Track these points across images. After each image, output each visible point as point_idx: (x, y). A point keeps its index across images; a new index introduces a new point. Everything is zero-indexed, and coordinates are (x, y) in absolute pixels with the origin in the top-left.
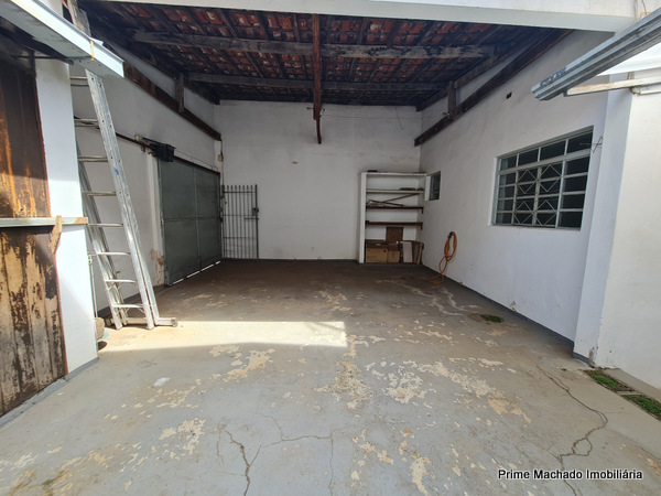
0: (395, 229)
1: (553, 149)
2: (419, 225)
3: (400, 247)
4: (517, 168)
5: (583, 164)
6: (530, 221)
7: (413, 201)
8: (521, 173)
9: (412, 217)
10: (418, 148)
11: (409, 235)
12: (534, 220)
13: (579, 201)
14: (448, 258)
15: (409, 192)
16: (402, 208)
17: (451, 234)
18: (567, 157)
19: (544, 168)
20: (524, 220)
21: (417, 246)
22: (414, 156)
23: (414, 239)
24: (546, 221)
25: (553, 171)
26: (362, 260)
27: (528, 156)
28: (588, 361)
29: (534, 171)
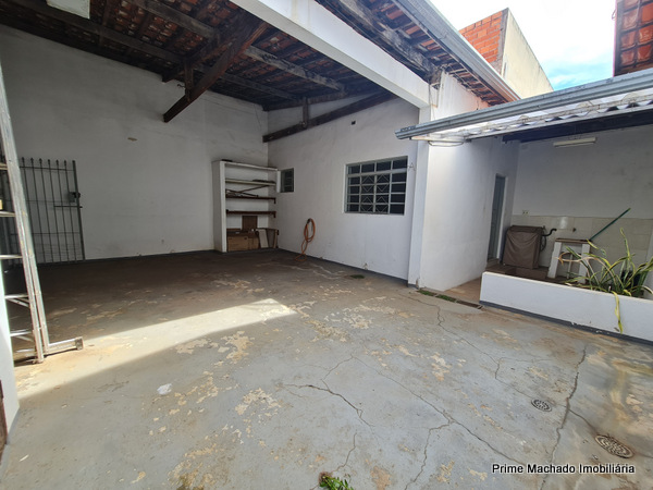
0: (250, 218)
1: (384, 165)
2: (272, 214)
3: (257, 234)
4: (361, 174)
5: (403, 177)
6: (371, 210)
7: (264, 192)
8: (363, 178)
9: (264, 206)
10: (266, 144)
11: (263, 222)
12: (374, 210)
13: (402, 198)
14: (308, 239)
15: (261, 183)
16: (257, 198)
17: (309, 220)
18: (392, 172)
19: (378, 176)
20: (367, 209)
21: (272, 233)
22: (262, 151)
23: (266, 226)
24: (382, 210)
25: (385, 178)
26: (224, 249)
27: (368, 167)
28: (415, 286)
29: (373, 177)
